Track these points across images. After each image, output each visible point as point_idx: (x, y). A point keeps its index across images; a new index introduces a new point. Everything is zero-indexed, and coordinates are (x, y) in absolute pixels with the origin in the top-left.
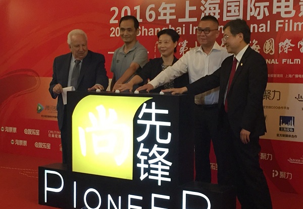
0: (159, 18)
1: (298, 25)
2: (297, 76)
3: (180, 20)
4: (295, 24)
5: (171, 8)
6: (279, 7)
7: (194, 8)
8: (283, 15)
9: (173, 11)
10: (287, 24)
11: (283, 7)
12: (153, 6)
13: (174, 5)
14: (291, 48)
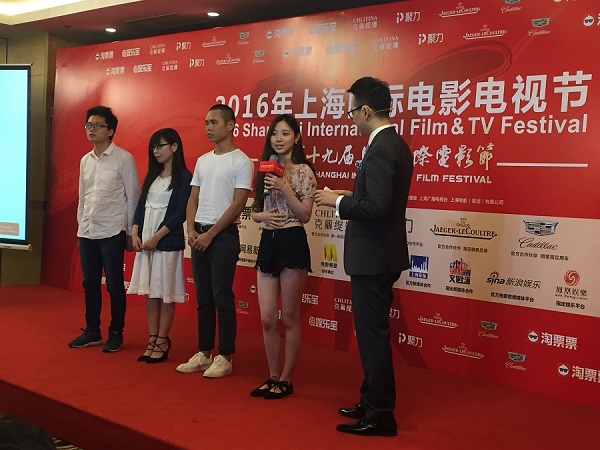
0: (273, 112)
1: (437, 127)
2: (433, 199)
3: (297, 116)
4: (435, 125)
5: (287, 99)
7: (314, 100)
8: (420, 112)
9: (289, 103)
10: (424, 125)
12: (266, 95)
13: (290, 95)
14: (428, 158)
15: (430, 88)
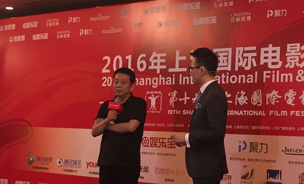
0: (150, 68)
1: (284, 77)
2: (284, 128)
3: (170, 70)
4: (282, 75)
5: (162, 58)
6: (266, 58)
7: (184, 58)
8: (270, 66)
9: (164, 61)
10: (273, 75)
11: (270, 58)
12: (144, 55)
13: (164, 55)
14: (278, 99)
15: (278, 49)
